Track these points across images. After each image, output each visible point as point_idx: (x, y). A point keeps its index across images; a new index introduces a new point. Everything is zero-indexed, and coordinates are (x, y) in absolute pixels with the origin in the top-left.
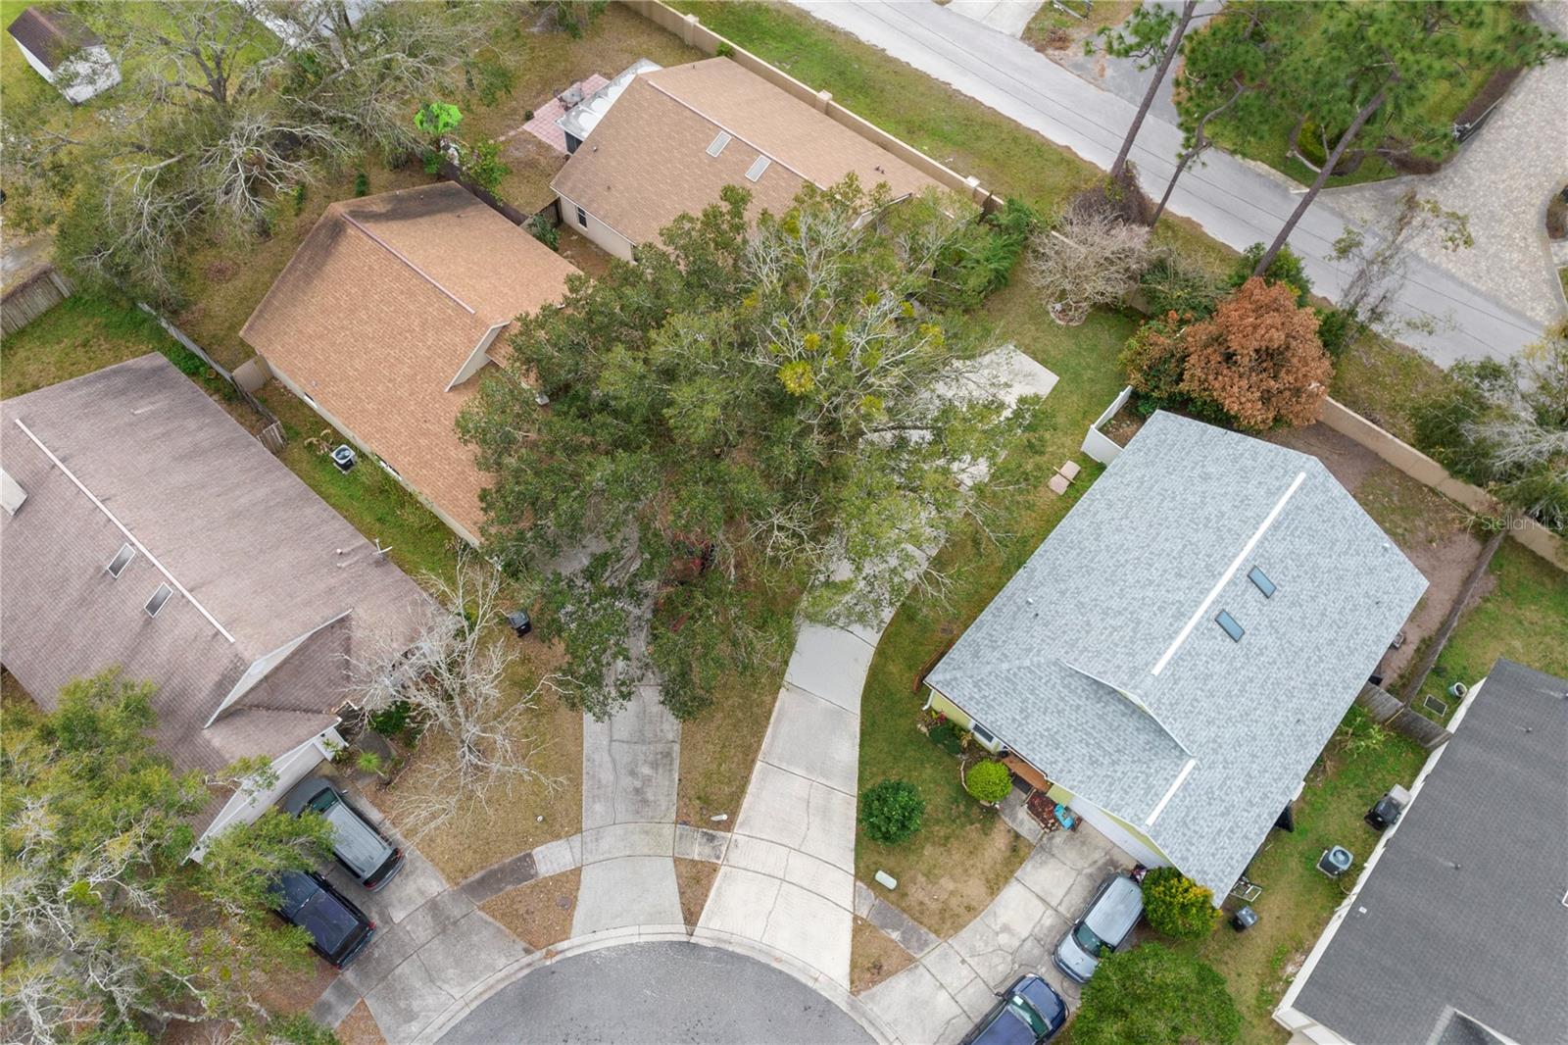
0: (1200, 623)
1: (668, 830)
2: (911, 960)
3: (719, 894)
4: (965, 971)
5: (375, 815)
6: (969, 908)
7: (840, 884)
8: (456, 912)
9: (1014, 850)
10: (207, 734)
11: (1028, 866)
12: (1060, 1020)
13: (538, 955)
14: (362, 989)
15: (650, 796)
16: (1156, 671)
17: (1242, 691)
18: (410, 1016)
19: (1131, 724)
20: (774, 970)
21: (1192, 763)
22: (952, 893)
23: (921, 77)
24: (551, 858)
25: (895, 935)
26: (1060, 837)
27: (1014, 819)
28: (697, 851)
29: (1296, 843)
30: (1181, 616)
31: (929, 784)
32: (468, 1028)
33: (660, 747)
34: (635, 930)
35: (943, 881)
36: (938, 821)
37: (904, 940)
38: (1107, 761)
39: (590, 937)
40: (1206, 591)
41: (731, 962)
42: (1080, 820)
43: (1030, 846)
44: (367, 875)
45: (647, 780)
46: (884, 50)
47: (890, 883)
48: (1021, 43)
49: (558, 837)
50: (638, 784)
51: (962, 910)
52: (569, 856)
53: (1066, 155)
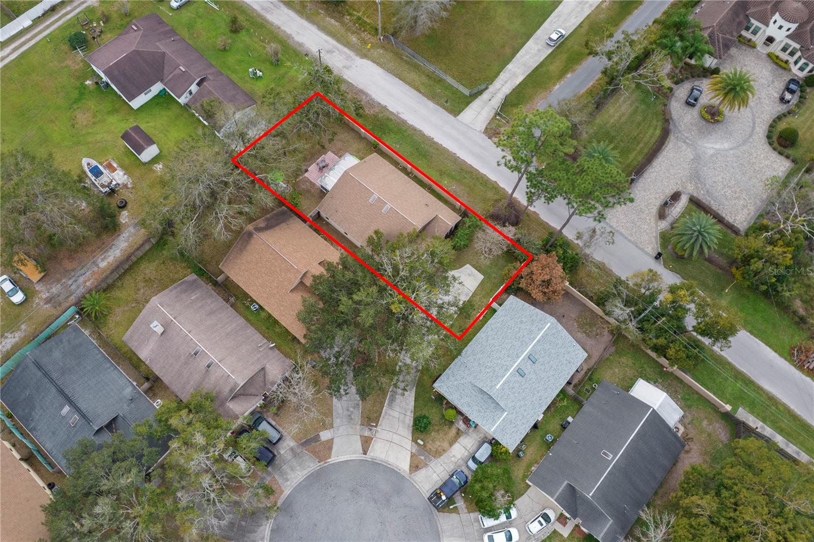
0: (512, 372)
1: (358, 427)
2: (427, 464)
3: (373, 446)
4: (442, 468)
5: (273, 423)
6: (444, 450)
7: (408, 443)
8: (299, 451)
9: (458, 433)
10: (228, 404)
11: (461, 438)
12: (466, 482)
13: (322, 463)
14: (274, 473)
15: (353, 417)
16: (497, 387)
17: (523, 391)
18: (287, 480)
19: (491, 401)
20: (387, 467)
21: (506, 413)
22: (439, 446)
23: (446, 151)
24: (325, 435)
25: (422, 458)
26: (471, 430)
27: (458, 424)
28: (367, 433)
29: (539, 432)
30: (507, 370)
31: (433, 414)
32: (304, 483)
33: (356, 402)
34: (349, 456)
35: (437, 442)
36: (436, 425)
37: (425, 459)
38: (483, 411)
39: (337, 458)
40: (515, 362)
41: (376, 466)
42: (477, 425)
43: (463, 432)
44: (274, 442)
45: (352, 412)
46: (433, 138)
47: (422, 443)
48: (483, 135)
49: (327, 429)
50: (350, 413)
51: (442, 451)
52: (330, 435)
53: (495, 185)
